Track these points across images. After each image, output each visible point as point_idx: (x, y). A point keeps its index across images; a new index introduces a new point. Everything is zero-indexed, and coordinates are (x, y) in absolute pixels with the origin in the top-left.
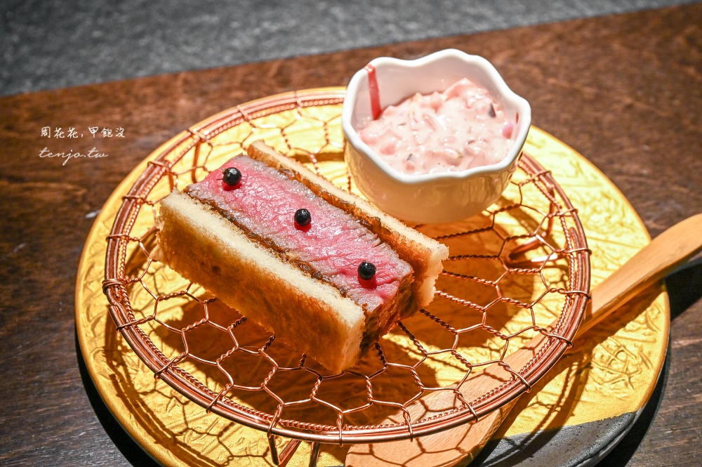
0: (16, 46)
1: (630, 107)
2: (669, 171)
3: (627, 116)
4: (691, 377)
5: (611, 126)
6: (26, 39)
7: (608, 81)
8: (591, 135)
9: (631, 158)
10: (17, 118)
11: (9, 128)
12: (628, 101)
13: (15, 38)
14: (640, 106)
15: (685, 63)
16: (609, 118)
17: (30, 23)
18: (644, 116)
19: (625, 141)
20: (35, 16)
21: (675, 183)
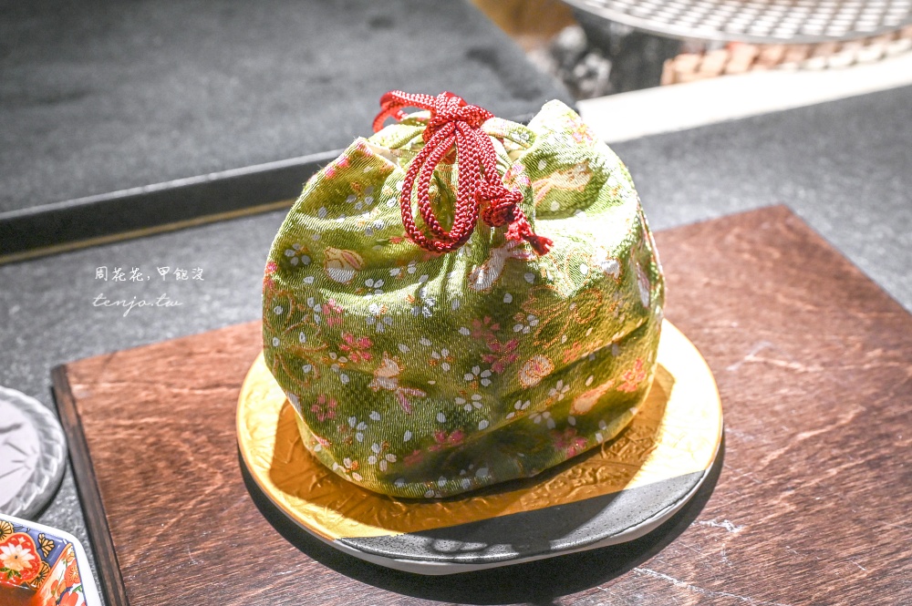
0: (209, 303)
1: (708, 284)
2: (754, 322)
3: (708, 290)
4: (820, 458)
5: (698, 298)
6: (214, 298)
7: (685, 269)
8: (685, 306)
9: (720, 317)
10: (225, 345)
11: (219, 351)
12: (705, 280)
13: (207, 298)
14: (716, 282)
15: (740, 251)
16: (693, 293)
17: (217, 286)
18: (722, 288)
19: (711, 306)
20: (220, 282)
21: (761, 329)
